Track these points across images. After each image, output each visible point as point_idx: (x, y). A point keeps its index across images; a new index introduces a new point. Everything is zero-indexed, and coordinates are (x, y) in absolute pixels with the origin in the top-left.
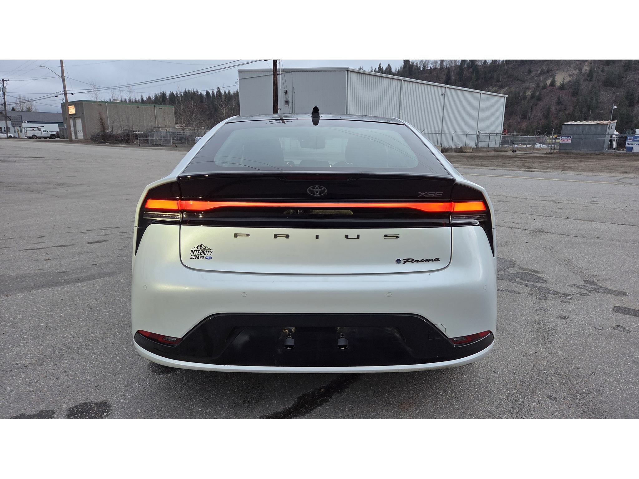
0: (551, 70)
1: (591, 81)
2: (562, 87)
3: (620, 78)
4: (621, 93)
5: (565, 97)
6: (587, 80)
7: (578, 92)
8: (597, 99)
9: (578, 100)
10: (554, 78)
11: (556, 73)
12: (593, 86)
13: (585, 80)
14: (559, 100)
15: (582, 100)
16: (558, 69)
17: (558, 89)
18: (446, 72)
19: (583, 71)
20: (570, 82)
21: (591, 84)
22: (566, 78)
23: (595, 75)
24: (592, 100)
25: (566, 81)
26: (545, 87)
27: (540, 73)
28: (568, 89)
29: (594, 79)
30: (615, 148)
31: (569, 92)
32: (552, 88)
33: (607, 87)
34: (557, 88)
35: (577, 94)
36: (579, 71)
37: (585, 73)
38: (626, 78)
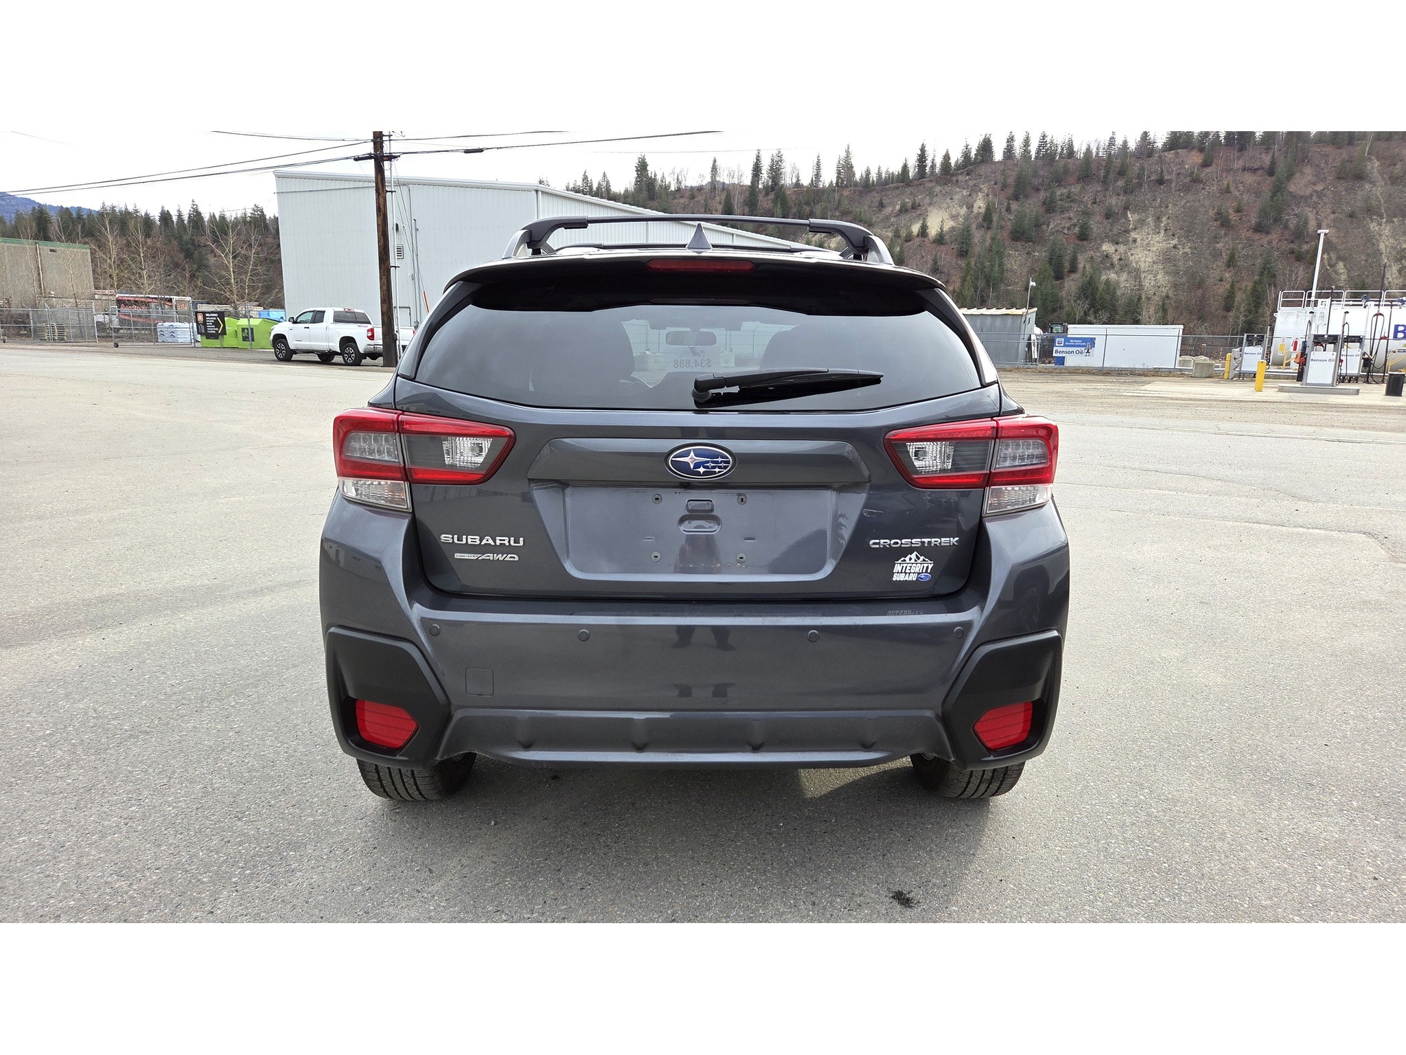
0: (919, 205)
1: (989, 228)
2: (940, 240)
3: (1038, 225)
4: (1040, 253)
5: (946, 257)
6: (983, 227)
7: (968, 250)
8: (1001, 265)
9: (968, 264)
10: (924, 220)
11: (927, 212)
12: (993, 239)
13: (980, 227)
14: (935, 262)
15: (975, 265)
16: (931, 204)
17: (934, 242)
18: (723, 197)
19: (975, 210)
20: (953, 228)
21: (989, 235)
22: (946, 221)
23: (995, 218)
24: (992, 266)
25: (946, 228)
26: (909, 238)
27: (901, 211)
28: (951, 243)
29: (994, 225)
30: (1036, 359)
31: (953, 249)
32: (923, 241)
33: (1017, 241)
34: (931, 240)
35: (966, 252)
36: (968, 208)
37: (979, 213)
38: (1048, 225)
